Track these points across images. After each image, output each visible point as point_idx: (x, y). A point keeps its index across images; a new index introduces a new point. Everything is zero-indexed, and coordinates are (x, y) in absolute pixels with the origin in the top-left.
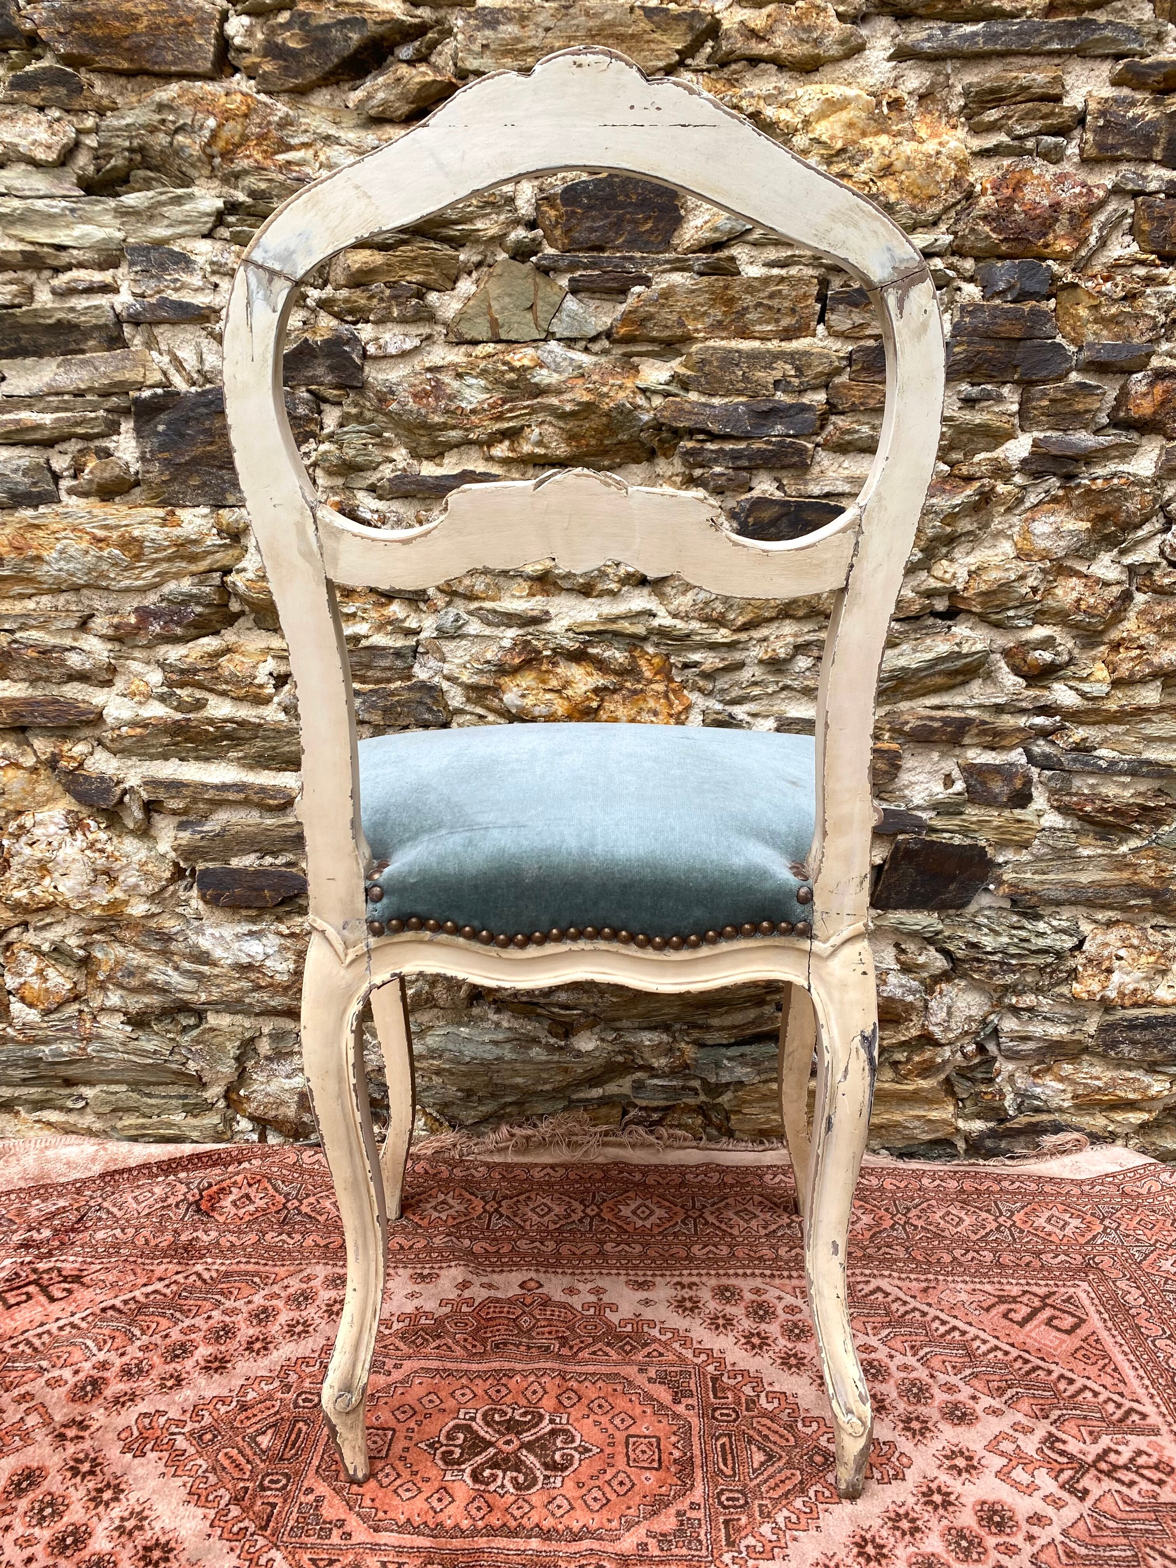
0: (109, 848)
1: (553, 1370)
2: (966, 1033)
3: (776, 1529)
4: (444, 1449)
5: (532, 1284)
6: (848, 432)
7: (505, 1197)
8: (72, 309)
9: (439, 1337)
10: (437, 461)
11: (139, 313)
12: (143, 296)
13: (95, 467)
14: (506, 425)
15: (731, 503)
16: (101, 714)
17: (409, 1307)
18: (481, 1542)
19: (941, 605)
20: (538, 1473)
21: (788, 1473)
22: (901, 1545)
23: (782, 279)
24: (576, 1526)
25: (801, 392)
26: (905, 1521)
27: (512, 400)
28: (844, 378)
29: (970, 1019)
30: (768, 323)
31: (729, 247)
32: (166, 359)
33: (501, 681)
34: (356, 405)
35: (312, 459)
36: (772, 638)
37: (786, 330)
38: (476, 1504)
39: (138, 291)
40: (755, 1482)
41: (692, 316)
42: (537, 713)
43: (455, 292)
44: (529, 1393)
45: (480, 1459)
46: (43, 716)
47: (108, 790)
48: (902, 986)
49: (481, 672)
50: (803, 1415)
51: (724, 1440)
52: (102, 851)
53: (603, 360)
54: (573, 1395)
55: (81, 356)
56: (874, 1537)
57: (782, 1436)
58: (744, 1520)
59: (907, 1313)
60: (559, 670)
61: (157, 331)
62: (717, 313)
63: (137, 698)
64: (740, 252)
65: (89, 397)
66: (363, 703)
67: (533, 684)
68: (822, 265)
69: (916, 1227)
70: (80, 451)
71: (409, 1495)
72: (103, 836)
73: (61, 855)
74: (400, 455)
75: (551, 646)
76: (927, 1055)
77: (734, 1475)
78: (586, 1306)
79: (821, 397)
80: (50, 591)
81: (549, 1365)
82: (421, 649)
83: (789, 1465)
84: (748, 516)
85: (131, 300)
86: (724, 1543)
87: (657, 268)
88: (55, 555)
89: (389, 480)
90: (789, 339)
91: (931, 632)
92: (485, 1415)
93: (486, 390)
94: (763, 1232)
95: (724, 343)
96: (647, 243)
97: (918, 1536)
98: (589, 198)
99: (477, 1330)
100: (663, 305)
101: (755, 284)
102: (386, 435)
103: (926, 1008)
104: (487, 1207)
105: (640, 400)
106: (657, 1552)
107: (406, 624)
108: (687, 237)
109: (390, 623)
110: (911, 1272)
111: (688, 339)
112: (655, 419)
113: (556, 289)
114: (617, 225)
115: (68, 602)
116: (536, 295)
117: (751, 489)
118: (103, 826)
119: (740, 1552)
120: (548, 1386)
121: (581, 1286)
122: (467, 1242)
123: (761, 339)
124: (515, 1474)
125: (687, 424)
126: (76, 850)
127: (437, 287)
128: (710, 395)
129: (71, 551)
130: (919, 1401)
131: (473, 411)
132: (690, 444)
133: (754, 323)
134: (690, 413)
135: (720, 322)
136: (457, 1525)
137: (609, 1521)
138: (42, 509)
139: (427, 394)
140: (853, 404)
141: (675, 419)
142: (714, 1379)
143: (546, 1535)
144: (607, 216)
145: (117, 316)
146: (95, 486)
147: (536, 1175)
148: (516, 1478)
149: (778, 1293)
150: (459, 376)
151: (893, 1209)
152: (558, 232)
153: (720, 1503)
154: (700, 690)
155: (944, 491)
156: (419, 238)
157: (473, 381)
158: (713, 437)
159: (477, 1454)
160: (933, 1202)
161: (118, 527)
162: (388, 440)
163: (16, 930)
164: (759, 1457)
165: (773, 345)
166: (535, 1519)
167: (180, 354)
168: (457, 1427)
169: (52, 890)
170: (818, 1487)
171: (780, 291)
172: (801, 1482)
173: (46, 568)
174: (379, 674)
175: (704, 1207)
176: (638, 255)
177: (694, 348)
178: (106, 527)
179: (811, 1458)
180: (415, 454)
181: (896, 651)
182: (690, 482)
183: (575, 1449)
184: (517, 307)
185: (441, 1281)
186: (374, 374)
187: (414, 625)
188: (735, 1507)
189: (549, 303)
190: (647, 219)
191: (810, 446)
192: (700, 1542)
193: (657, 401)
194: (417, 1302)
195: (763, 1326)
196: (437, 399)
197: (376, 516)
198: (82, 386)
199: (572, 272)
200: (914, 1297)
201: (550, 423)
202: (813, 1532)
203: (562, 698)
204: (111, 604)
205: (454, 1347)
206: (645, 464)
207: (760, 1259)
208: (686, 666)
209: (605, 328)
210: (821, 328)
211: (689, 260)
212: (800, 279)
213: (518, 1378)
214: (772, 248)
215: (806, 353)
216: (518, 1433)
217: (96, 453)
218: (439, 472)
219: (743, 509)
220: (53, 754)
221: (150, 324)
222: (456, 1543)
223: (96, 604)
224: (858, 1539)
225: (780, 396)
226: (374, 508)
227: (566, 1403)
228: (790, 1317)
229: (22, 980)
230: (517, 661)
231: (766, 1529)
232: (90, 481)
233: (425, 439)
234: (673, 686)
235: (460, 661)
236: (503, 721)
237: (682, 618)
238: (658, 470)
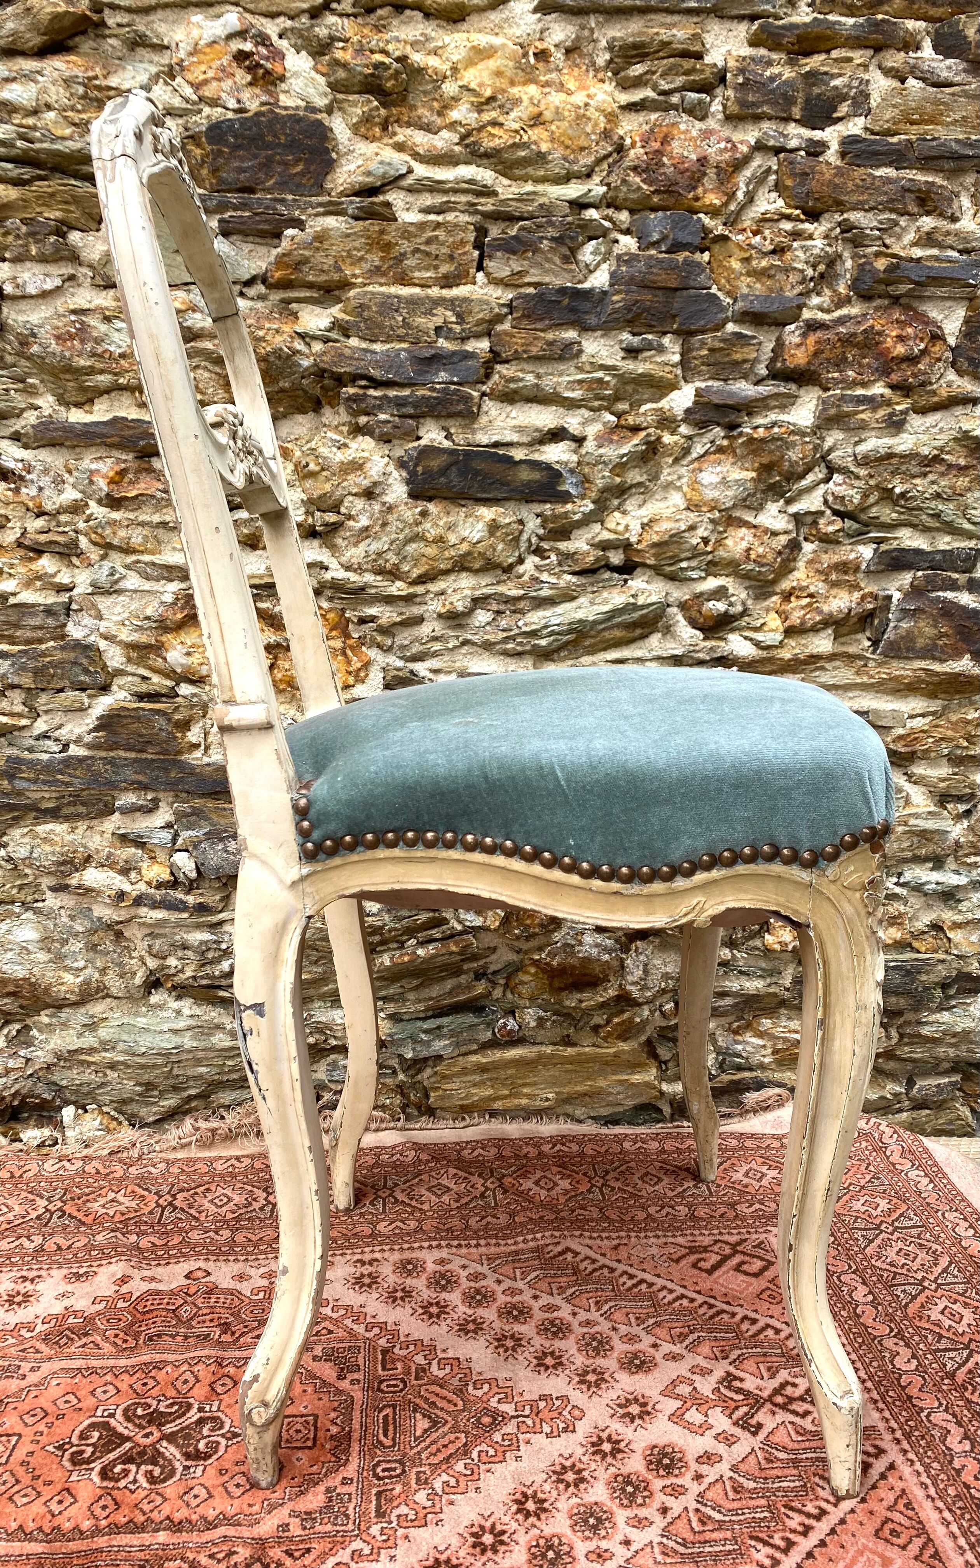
1: (209, 1357)
2: (664, 991)
3: (433, 1495)
4: (74, 1449)
5: (200, 1274)
6: (513, 380)
7: (182, 1190)
9: (86, 1334)
10: (87, 408)
15: (399, 452)
17: (58, 1308)
18: (101, 1542)
19: (616, 558)
20: (177, 1465)
21: (452, 1437)
22: (563, 1498)
23: (438, 225)
24: (211, 1514)
25: (464, 340)
26: (570, 1473)
28: (506, 326)
29: (666, 976)
30: (427, 269)
31: (384, 193)
33: (164, 639)
36: (449, 591)
37: (445, 277)
38: (101, 1503)
40: (416, 1450)
41: (348, 261)
42: (204, 673)
43: (100, 233)
44: (179, 1384)
45: (112, 1456)
48: (597, 945)
49: (140, 629)
50: (475, 1378)
51: (388, 1411)
53: (259, 305)
54: (228, 1381)
56: (535, 1492)
57: (449, 1401)
58: (398, 1488)
59: (595, 1270)
62: (375, 259)
64: (395, 198)
66: (12, 665)
67: (199, 641)
68: (477, 212)
69: (613, 1189)
71: (25, 1500)
74: (47, 403)
76: (626, 1016)
77: (394, 1446)
78: (255, 1291)
79: (484, 345)
81: (206, 1352)
82: (74, 606)
83: (455, 1429)
84: (416, 465)
86: (373, 1515)
87: (310, 211)
89: (33, 426)
90: (450, 287)
91: (608, 586)
92: (126, 1411)
94: (454, 1205)
95: (383, 289)
96: (299, 185)
97: (582, 1486)
98: (235, 137)
99: (132, 1324)
100: (318, 249)
101: (411, 229)
102: (30, 381)
103: (623, 967)
104: (161, 1201)
105: (299, 345)
106: (299, 1532)
107: (57, 580)
108: (341, 181)
109: (39, 578)
110: (603, 1231)
111: (346, 285)
112: (315, 365)
114: (267, 165)
117: (419, 438)
119: (391, 1522)
120: (201, 1375)
121: (252, 1272)
122: (133, 1238)
123: (422, 286)
124: (150, 1467)
125: (348, 370)
127: (80, 226)
128: (371, 341)
130: (598, 1354)
131: (123, 356)
132: (351, 390)
133: (413, 269)
134: (351, 358)
135: (378, 268)
136: (76, 1527)
137: (250, 1505)
139: (71, 337)
140: (516, 351)
141: (335, 364)
142: (385, 1352)
143: (176, 1527)
144: (255, 157)
147: (220, 1168)
148: (151, 1472)
149: (464, 1262)
150: (107, 319)
151: (591, 1173)
152: (204, 172)
153: (376, 1475)
154: (379, 646)
155: (611, 441)
156: (58, 175)
157: (123, 325)
158: (377, 384)
159: (111, 1451)
160: (633, 1164)
162: (32, 386)
164: (423, 1424)
165: (435, 292)
166: (166, 1510)
168: (93, 1426)
170: (484, 1447)
171: (437, 237)
172: (465, 1445)
174: (29, 634)
175: (396, 1185)
176: (290, 197)
177: (352, 293)
179: (479, 1420)
180: (62, 401)
181: (574, 604)
182: (357, 431)
183: (223, 1435)
184: (166, 249)
185: (97, 1279)
186: (13, 315)
187: (66, 580)
188: (390, 1477)
190: (297, 161)
191: (475, 394)
192: (347, 1516)
193: (317, 347)
194: (67, 1302)
195: (444, 1295)
196: (82, 342)
197: (20, 465)
199: (222, 213)
200: (603, 1255)
201: (206, 369)
202: (472, 1494)
205: (102, 1344)
206: (311, 415)
207: (450, 1230)
208: (363, 621)
209: (259, 272)
210: (480, 276)
211: (342, 203)
212: (456, 225)
213: (169, 1369)
214: (427, 195)
215: (465, 300)
216: (160, 1425)
218: (88, 418)
219: (411, 458)
222: (73, 1546)
224: (518, 1496)
225: (442, 342)
226: (18, 456)
227: (220, 1389)
228: (473, 1284)
230: (178, 617)
231: (421, 1497)
233: (71, 384)
234: (351, 642)
235: (119, 618)
236: (169, 683)
237: (355, 571)
238: (324, 420)
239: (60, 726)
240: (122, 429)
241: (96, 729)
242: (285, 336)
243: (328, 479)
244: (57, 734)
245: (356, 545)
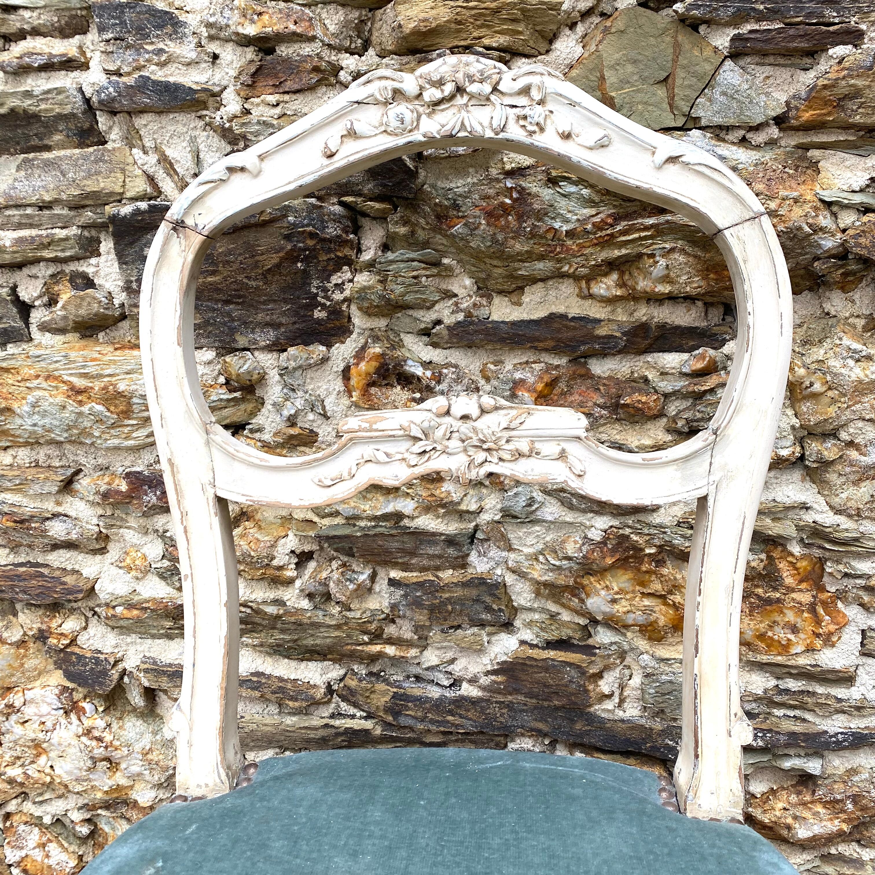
0: (108, 737)
8: (28, 94)
10: (515, 299)
11: (113, 100)
12: (118, 73)
13: (68, 303)
14: (617, 253)
16: (93, 588)
27: (627, 216)
32: (153, 158)
33: (585, 581)
34: (406, 222)
35: (347, 293)
39: (112, 67)
42: (630, 622)
43: (551, 57)
46: (25, 592)
47: (104, 673)
49: (559, 568)
52: (99, 739)
53: (767, 156)
55: (46, 155)
60: (665, 571)
61: (140, 122)
63: (133, 573)
65: (57, 211)
66: (405, 596)
67: (627, 586)
70: (52, 276)
72: (101, 723)
73: (55, 737)
74: (464, 288)
75: (657, 542)
80: (27, 444)
82: (480, 535)
85: (102, 79)
88: (26, 408)
89: (449, 328)
93: (590, 203)
102: (445, 261)
105: (824, 220)
107: (463, 507)
109: (443, 506)
112: (841, 245)
113: (708, 52)
115: (49, 457)
116: (675, 61)
118: (101, 709)
126: (71, 734)
127: (527, 50)
129: (45, 405)
131: (570, 234)
138: (11, 349)
139: (506, 210)
145: (87, 101)
146: (71, 323)
150: (552, 182)
154: (862, 605)
157: (573, 189)
161: (100, 376)
162: (449, 269)
163: (14, 802)
167: (170, 153)
169: (48, 770)
173: (19, 421)
174: (425, 563)
178: (85, 376)
180: (484, 289)
184: (644, 80)
186: (432, 182)
187: (473, 507)
189: (695, 75)
193: (848, 219)
196: (520, 218)
197: (429, 374)
198: (47, 198)
199: (738, 26)
201: (682, 251)
203: (666, 604)
204: (100, 461)
208: (846, 575)
209: (779, 111)
217: (71, 281)
218: (515, 314)
220: (40, 630)
221: (129, 113)
223: (83, 460)
226: (426, 358)
229: (23, 853)
230: (609, 561)
232: (65, 318)
233: (499, 271)
234: (824, 596)
235: (531, 550)
236: (582, 621)
237: (850, 516)
238: (827, 307)
239: (452, 661)
240: (559, 331)
241: (494, 672)
242: (807, 208)
243: (834, 401)
244: (450, 668)
245: (856, 483)
